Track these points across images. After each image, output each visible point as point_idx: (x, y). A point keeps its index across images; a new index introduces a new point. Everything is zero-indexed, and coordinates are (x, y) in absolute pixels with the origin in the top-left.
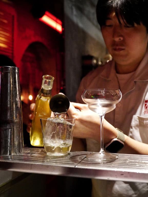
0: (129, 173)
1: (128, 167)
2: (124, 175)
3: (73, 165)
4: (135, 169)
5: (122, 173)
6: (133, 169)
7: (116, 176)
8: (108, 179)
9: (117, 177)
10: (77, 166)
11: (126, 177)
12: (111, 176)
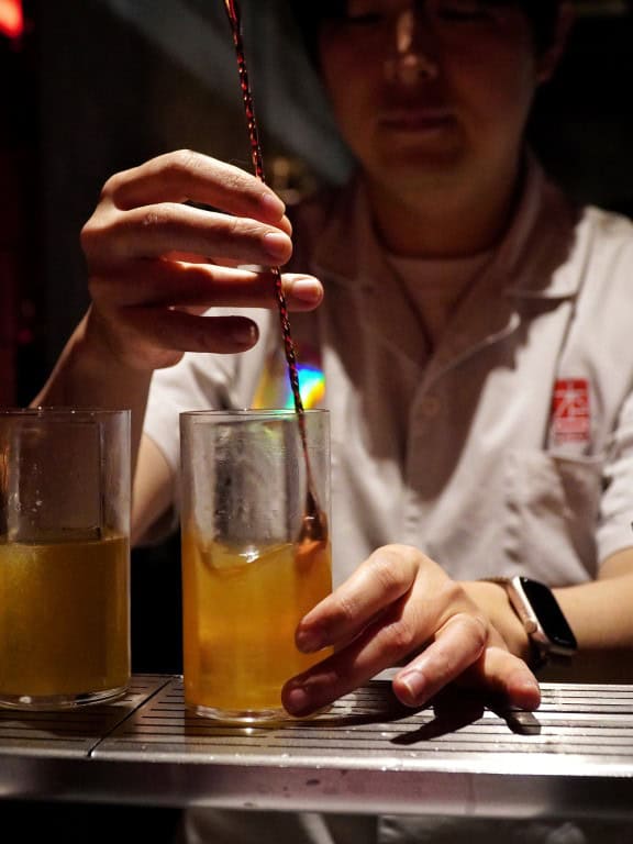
0: (344, 771)
1: (341, 743)
2: (321, 786)
3: (80, 749)
4: (374, 752)
5: (315, 777)
6: (366, 752)
7: (285, 789)
8: (248, 808)
9: (287, 796)
10: (99, 750)
11: (331, 792)
12: (262, 790)
